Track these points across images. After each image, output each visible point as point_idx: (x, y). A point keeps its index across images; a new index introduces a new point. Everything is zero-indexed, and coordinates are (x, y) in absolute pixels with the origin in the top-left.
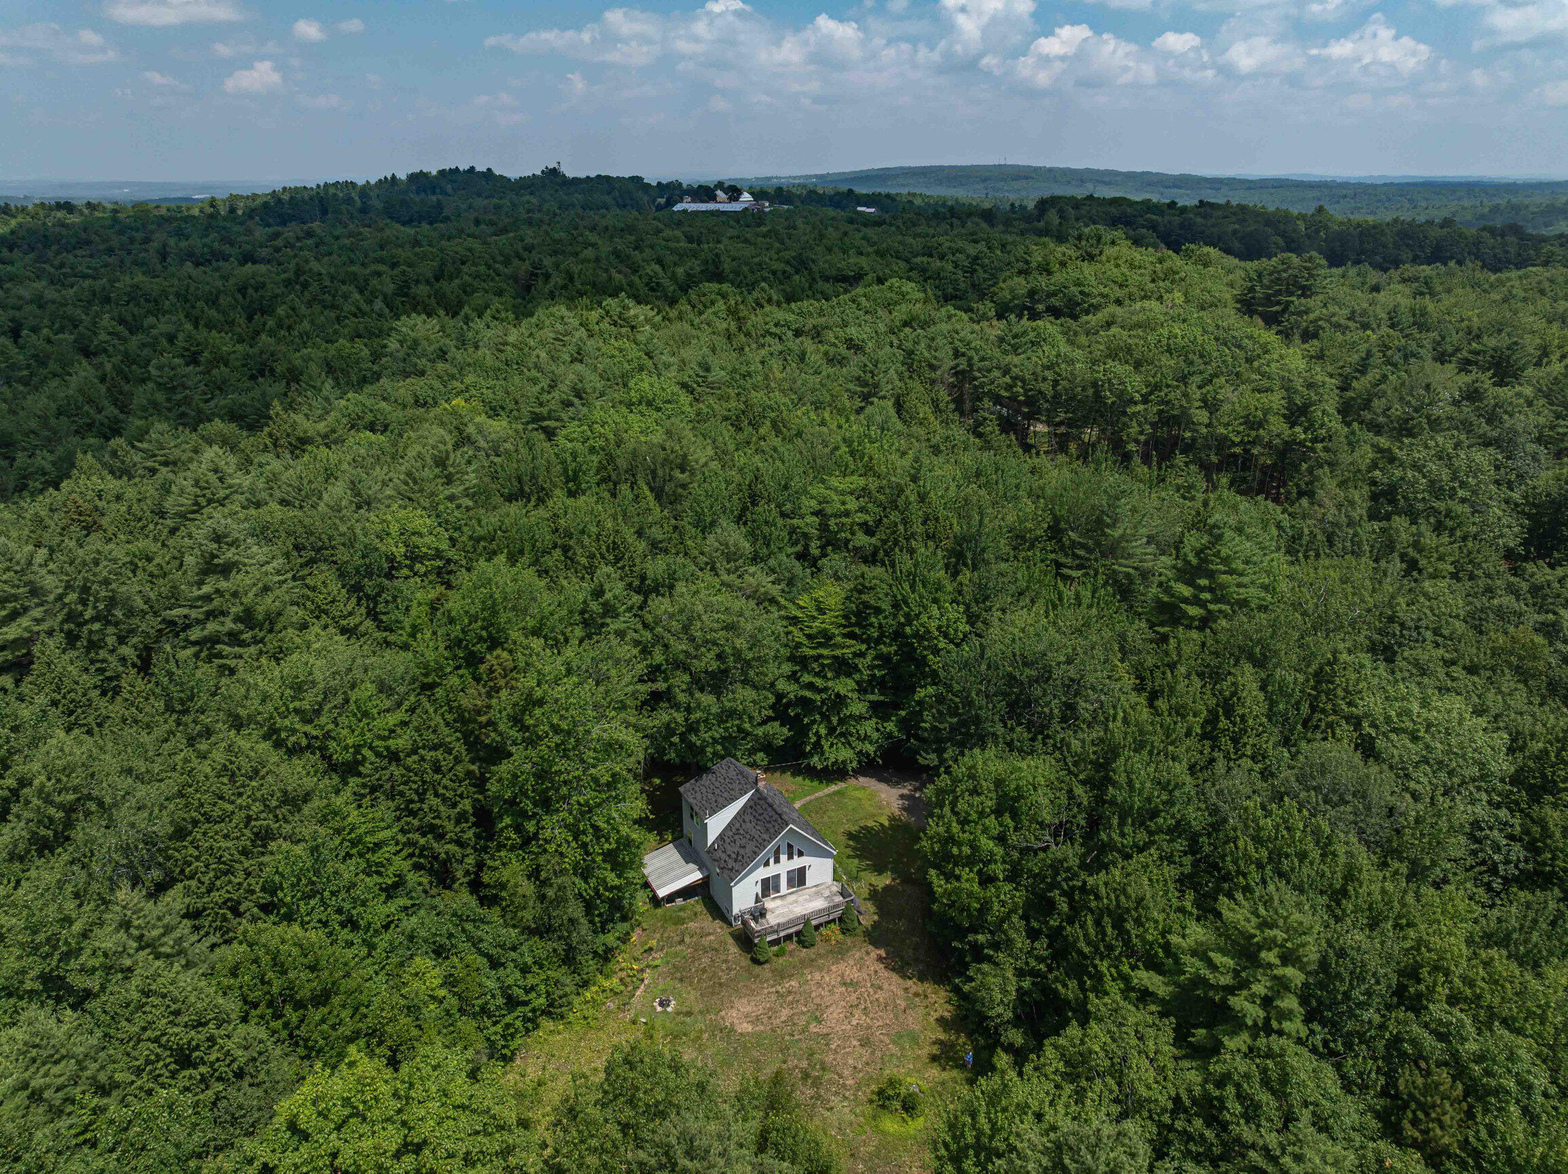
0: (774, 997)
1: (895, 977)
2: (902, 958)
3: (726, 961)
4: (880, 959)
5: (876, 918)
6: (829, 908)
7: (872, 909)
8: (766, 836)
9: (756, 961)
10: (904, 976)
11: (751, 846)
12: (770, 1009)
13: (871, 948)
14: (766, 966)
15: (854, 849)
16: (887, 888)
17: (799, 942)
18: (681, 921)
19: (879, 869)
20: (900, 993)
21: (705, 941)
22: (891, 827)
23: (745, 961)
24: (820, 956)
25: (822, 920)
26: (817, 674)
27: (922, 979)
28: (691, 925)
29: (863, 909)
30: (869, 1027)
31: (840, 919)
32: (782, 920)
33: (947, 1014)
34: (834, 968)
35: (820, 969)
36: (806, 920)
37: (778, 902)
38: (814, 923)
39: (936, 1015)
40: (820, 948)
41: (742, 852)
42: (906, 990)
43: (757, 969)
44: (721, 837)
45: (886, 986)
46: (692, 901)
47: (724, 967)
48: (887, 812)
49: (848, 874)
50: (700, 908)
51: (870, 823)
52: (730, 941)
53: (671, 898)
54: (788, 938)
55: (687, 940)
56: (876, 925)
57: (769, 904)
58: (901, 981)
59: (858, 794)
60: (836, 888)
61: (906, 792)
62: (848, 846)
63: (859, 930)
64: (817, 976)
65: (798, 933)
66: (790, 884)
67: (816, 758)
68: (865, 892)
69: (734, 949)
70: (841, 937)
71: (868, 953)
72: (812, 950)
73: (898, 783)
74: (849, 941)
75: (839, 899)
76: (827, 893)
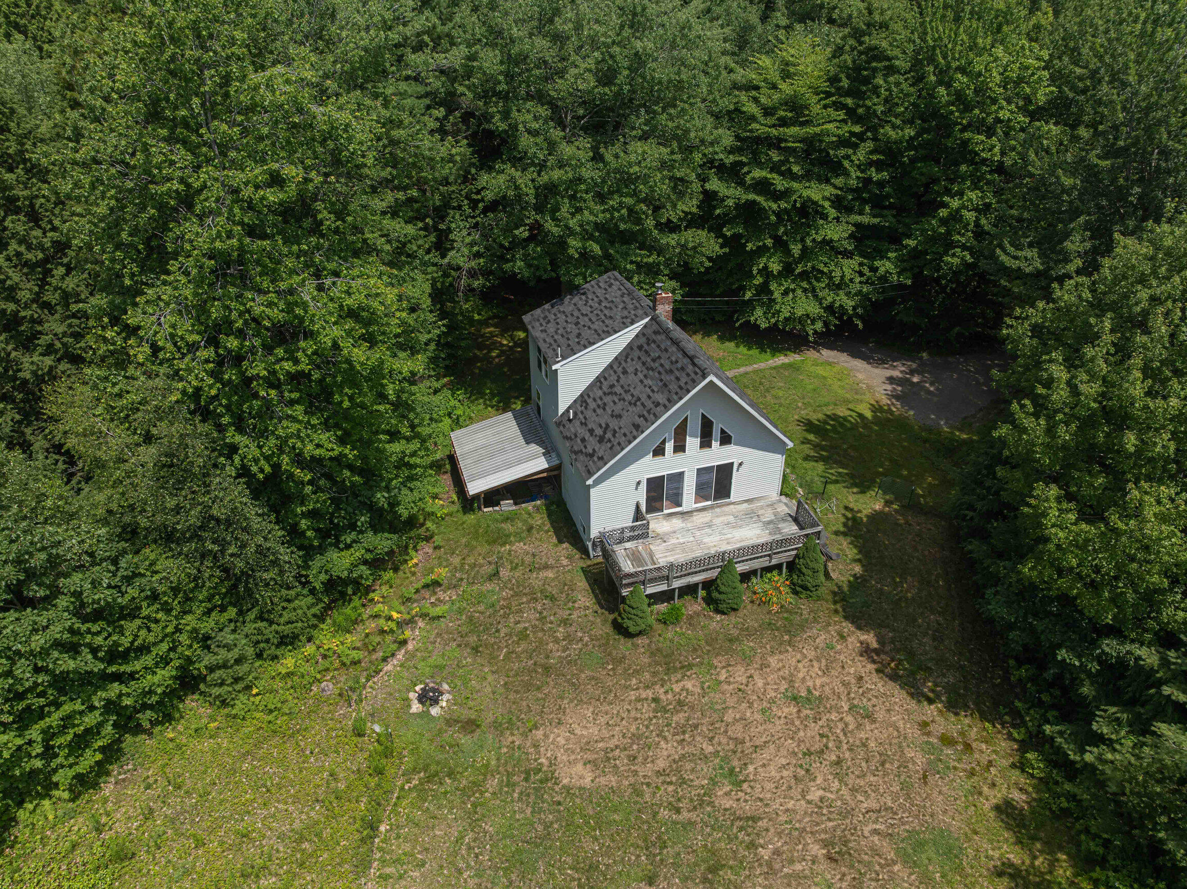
0: (647, 710)
1: (898, 696)
2: (911, 655)
3: (565, 622)
4: (866, 651)
5: (858, 569)
6: (770, 545)
7: (852, 552)
8: (661, 398)
9: (621, 630)
10: (917, 695)
11: (631, 415)
12: (636, 737)
13: (847, 627)
14: (639, 641)
15: (816, 446)
16: (875, 517)
17: (709, 600)
18: (501, 538)
19: (862, 484)
20: (912, 732)
21: (536, 580)
22: (877, 421)
23: (602, 626)
24: (748, 632)
25: (757, 564)
26: (775, 168)
27: (954, 706)
28: (519, 547)
29: (833, 551)
30: (846, 813)
31: (791, 566)
32: (679, 557)
33: (1017, 796)
34: (773, 661)
35: (747, 660)
36: (726, 561)
37: (677, 523)
38: (741, 568)
39: (995, 796)
40: (749, 616)
41: (614, 424)
42: (924, 725)
43: (624, 646)
44: (582, 400)
45: (880, 715)
46: (529, 506)
47: (561, 632)
48: (868, 397)
49: (807, 486)
50: (540, 519)
51: (842, 412)
52: (582, 583)
53: (492, 497)
54: (690, 590)
55: (504, 573)
56: (857, 583)
57: (658, 524)
58: (912, 705)
59: (820, 371)
60: (786, 507)
61: (896, 373)
62: (805, 441)
63: (826, 589)
64: (740, 675)
65: (708, 585)
66: (702, 492)
67: (759, 312)
68: (837, 521)
69: (585, 599)
70: (791, 598)
71: (842, 637)
72: (733, 619)
73: (882, 362)
74: (805, 607)
75: (791, 529)
76: (768, 515)
